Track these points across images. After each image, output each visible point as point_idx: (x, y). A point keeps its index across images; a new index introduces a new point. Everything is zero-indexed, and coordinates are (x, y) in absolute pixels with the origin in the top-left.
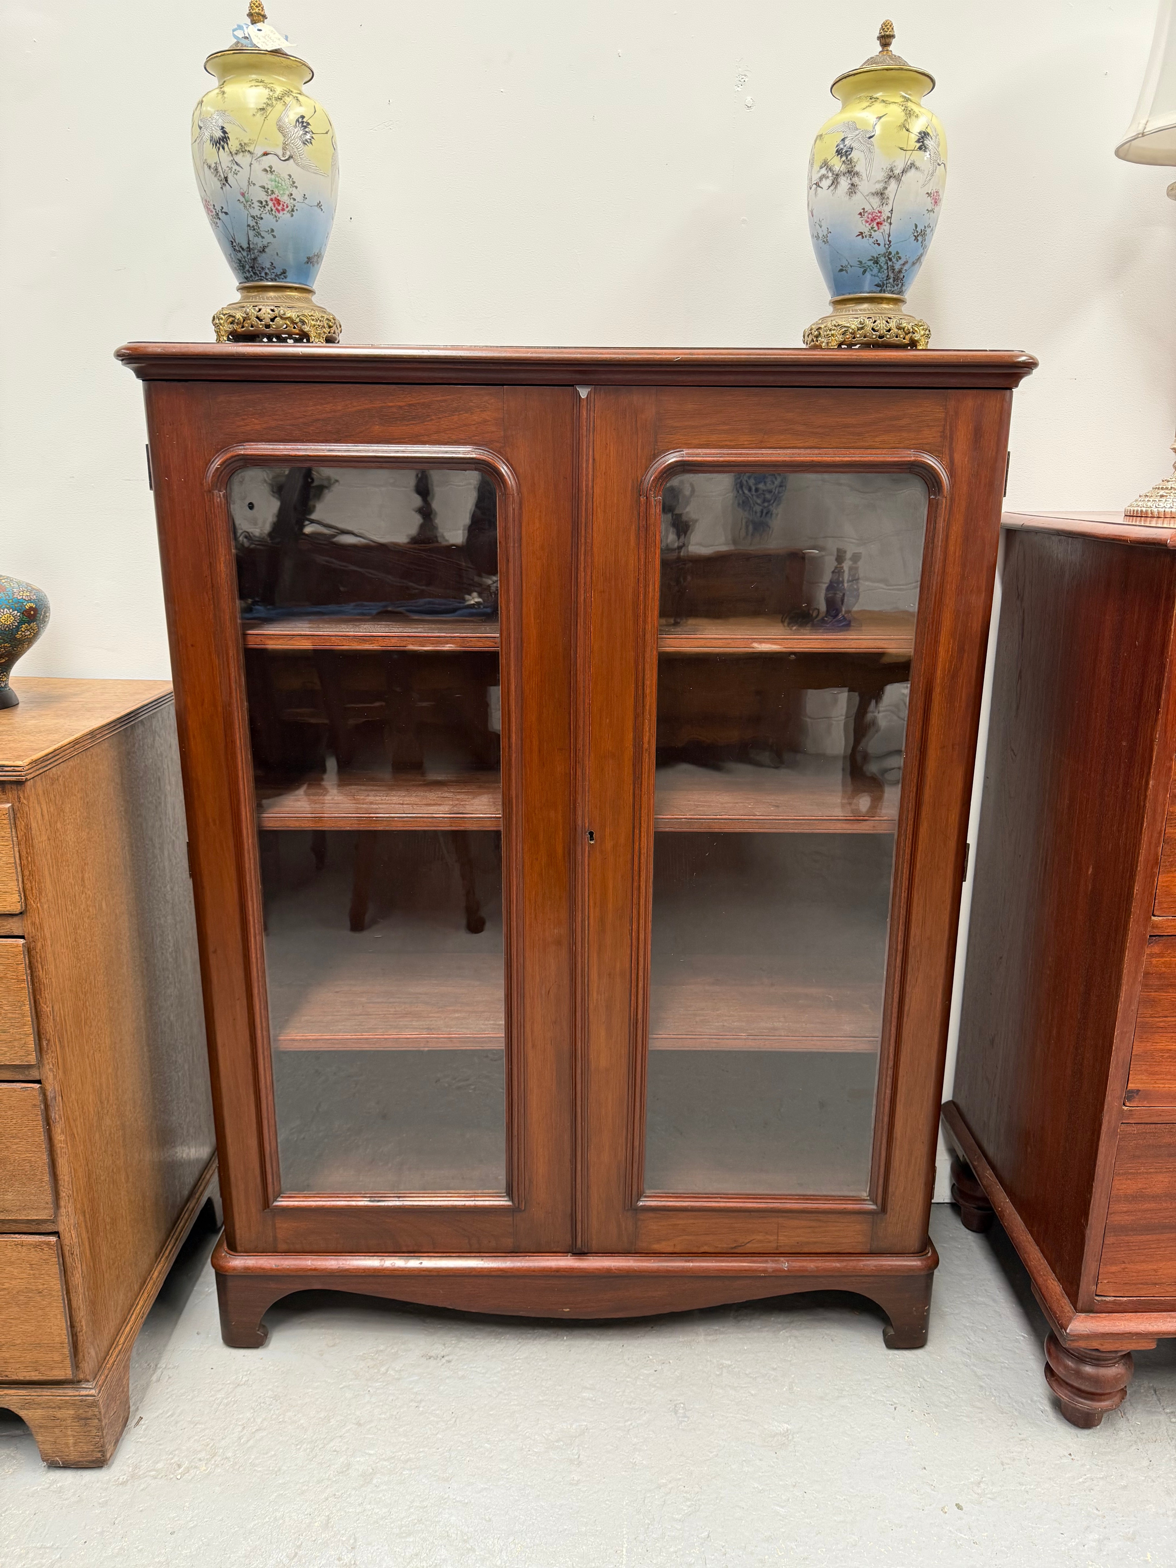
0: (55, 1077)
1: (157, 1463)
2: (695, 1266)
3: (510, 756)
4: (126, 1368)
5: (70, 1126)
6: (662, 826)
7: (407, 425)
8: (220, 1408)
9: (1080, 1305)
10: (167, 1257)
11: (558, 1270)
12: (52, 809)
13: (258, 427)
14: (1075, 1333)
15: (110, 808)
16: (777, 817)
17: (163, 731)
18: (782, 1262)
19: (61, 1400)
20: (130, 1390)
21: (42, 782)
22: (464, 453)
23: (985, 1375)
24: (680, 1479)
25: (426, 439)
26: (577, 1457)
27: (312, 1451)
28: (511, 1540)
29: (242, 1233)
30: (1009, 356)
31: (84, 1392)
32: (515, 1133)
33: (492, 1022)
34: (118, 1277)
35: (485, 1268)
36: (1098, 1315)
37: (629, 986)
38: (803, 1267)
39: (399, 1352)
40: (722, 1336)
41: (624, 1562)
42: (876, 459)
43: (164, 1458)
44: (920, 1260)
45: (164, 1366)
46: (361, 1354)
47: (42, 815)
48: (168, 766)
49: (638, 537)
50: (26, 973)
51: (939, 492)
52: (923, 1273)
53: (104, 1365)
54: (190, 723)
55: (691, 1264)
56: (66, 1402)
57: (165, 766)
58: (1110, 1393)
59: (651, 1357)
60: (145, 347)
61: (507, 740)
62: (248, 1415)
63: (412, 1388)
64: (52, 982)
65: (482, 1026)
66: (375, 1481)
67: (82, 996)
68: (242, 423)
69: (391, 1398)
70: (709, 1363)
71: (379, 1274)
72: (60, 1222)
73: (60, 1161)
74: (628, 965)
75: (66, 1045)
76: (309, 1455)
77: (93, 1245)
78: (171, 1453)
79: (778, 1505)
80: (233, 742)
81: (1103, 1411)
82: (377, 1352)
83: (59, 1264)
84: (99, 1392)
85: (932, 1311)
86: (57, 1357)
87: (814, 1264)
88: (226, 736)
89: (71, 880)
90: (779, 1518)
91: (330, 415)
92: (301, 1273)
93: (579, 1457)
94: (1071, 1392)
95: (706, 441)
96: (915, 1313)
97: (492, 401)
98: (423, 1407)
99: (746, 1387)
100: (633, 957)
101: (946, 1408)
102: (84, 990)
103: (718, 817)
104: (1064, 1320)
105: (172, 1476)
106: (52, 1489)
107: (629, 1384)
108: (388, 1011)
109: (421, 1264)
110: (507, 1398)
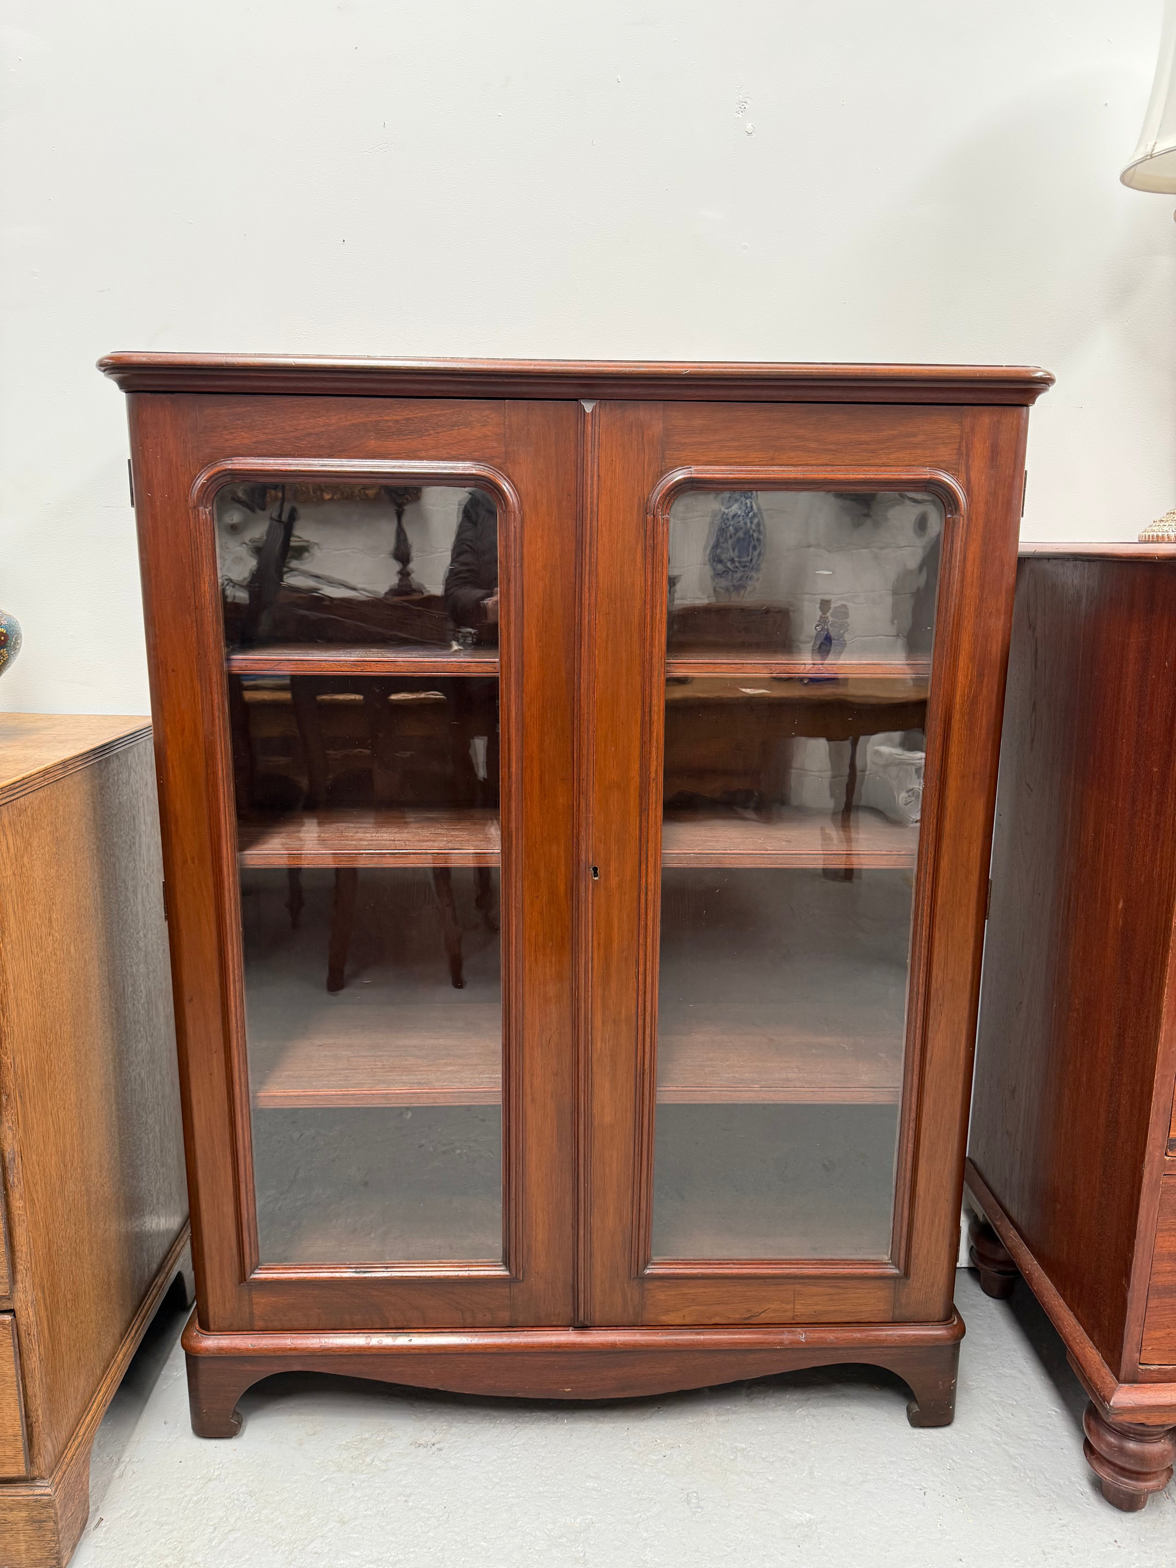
0: (14, 1136)
2: (705, 1339)
3: (510, 787)
4: (86, 1462)
5: (30, 1192)
6: (668, 864)
7: (404, 439)
8: (189, 1506)
9: (1122, 1375)
10: (133, 1338)
11: (559, 1346)
12: (18, 842)
13: (247, 441)
14: (1119, 1405)
15: (81, 846)
16: (790, 852)
17: (139, 767)
18: (799, 1333)
19: (13, 1501)
20: (90, 1487)
21: (8, 812)
22: (464, 468)
23: (1017, 1454)
25: (423, 454)
26: (582, 1555)
27: (290, 1554)
29: (215, 1309)
30: (1026, 371)
31: (38, 1491)
32: (513, 1196)
33: (488, 1076)
34: (79, 1360)
35: (480, 1345)
36: (1143, 1385)
37: (635, 1034)
38: (821, 1338)
39: (385, 1440)
40: (734, 1416)
42: (891, 477)
44: (947, 1329)
45: (128, 1460)
46: (344, 1442)
47: (8, 848)
48: (143, 804)
49: (645, 556)
51: (956, 510)
52: (949, 1343)
53: (62, 1459)
54: (169, 753)
55: (702, 1337)
56: (19, 1503)
57: (141, 805)
58: (1155, 1472)
59: (659, 1441)
60: (130, 357)
61: (507, 769)
62: (220, 1514)
63: (400, 1480)
64: (13, 1030)
65: (477, 1080)
67: (46, 1048)
68: (230, 437)
69: (378, 1491)
70: (721, 1447)
71: (365, 1353)
72: (16, 1298)
73: (17, 1231)
74: (634, 1011)
75: (28, 1101)
77: (53, 1324)
80: (215, 773)
81: (1149, 1492)
82: (361, 1440)
83: (14, 1346)
84: (56, 1491)
85: (958, 1385)
86: (10, 1451)
87: (833, 1334)
88: (207, 766)
89: (37, 920)
91: (323, 429)
92: (279, 1353)
93: (585, 1555)
94: (1113, 1471)
95: (715, 458)
96: (941, 1387)
97: (493, 415)
98: (413, 1502)
99: (762, 1473)
100: (640, 1002)
101: (979, 1492)
102: (48, 1041)
103: (728, 851)
104: (1106, 1392)
107: (637, 1471)
108: (376, 1065)
109: (411, 1341)
110: (504, 1489)
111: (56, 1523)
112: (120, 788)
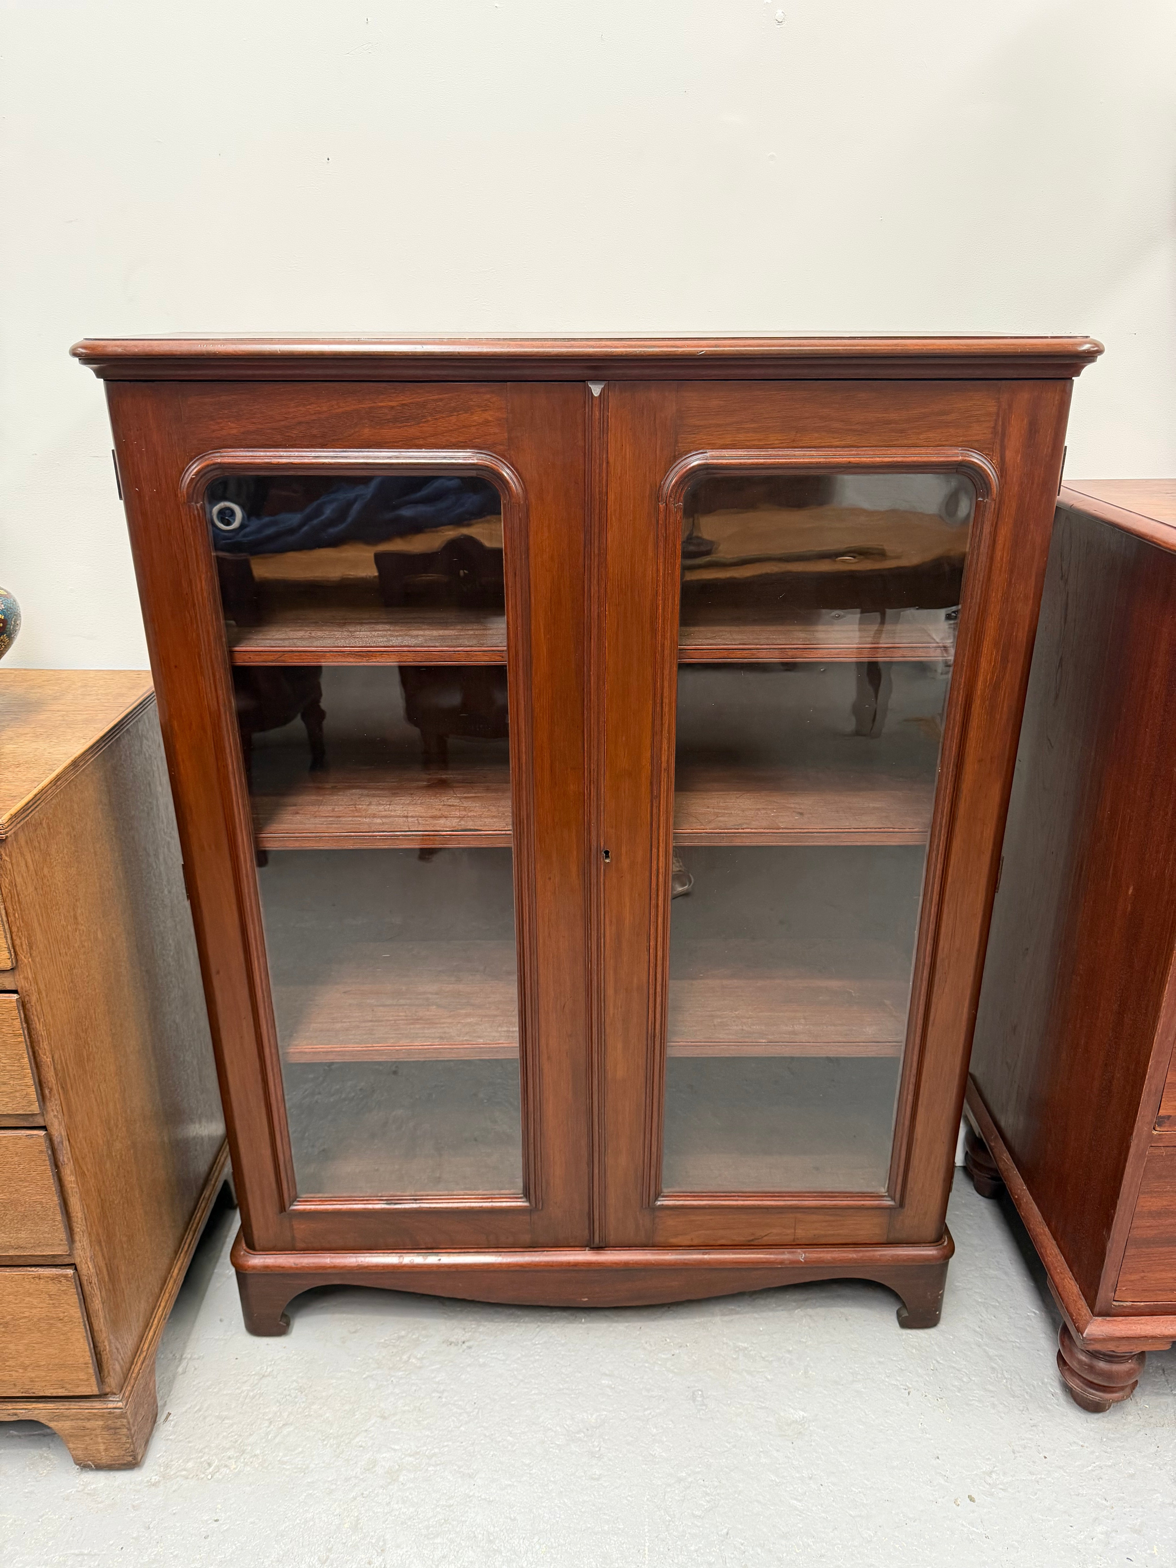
0: (60, 1124)
1: (188, 1462)
2: (712, 1259)
3: (520, 776)
4: (152, 1372)
5: (79, 1166)
6: (681, 841)
7: (401, 427)
8: (246, 1401)
9: (1097, 1309)
10: (186, 1251)
11: (576, 1264)
12: (37, 857)
13: (234, 431)
14: (1092, 1336)
15: (99, 833)
16: (802, 829)
18: (799, 1253)
19: (89, 1413)
20: (157, 1383)
21: (24, 833)
22: (465, 458)
23: (997, 1356)
24: (698, 1473)
25: (422, 442)
26: (597, 1449)
27: (338, 1447)
28: (536, 1540)
29: (259, 1233)
30: (1072, 344)
31: (111, 1405)
32: (532, 1140)
33: (505, 1029)
34: (138, 1287)
35: (503, 1263)
36: (1115, 1318)
37: (647, 1001)
38: (820, 1258)
39: (420, 1338)
40: (738, 1316)
41: (647, 1562)
42: (920, 458)
43: (194, 1456)
44: (937, 1248)
45: (189, 1356)
46: (383, 1341)
47: (27, 867)
49: (656, 546)
50: (23, 1028)
51: (987, 494)
52: (938, 1262)
53: (130, 1375)
54: (177, 746)
55: (708, 1257)
56: (95, 1414)
57: (155, 769)
58: (1121, 1386)
59: (668, 1340)
60: (104, 346)
61: (517, 760)
62: (275, 1409)
64: (50, 1032)
65: (495, 1035)
66: (401, 1479)
67: (82, 1035)
68: (216, 427)
69: (414, 1388)
70: (725, 1346)
71: (400, 1269)
72: (76, 1255)
73: (71, 1200)
74: (645, 981)
75: (70, 1090)
76: (336, 1451)
77: (111, 1269)
78: (201, 1451)
79: (796, 1499)
80: (226, 766)
81: (1113, 1400)
82: (400, 1338)
83: (78, 1294)
84: (127, 1403)
86: (82, 1376)
87: (830, 1254)
88: (217, 760)
89: (63, 922)
90: (797, 1512)
91: (314, 417)
92: (320, 1271)
93: (600, 1450)
94: (1083, 1383)
95: (732, 441)
96: (929, 1297)
97: (494, 399)
98: (446, 1398)
99: (762, 1372)
100: (651, 973)
101: (959, 1392)
102: (84, 1028)
103: (740, 830)
104: (1080, 1324)
105: (203, 1476)
106: (86, 1491)
107: (647, 1370)
108: (398, 1016)
109: (440, 1260)
110: (528, 1386)
111: (129, 1429)
112: (133, 762)
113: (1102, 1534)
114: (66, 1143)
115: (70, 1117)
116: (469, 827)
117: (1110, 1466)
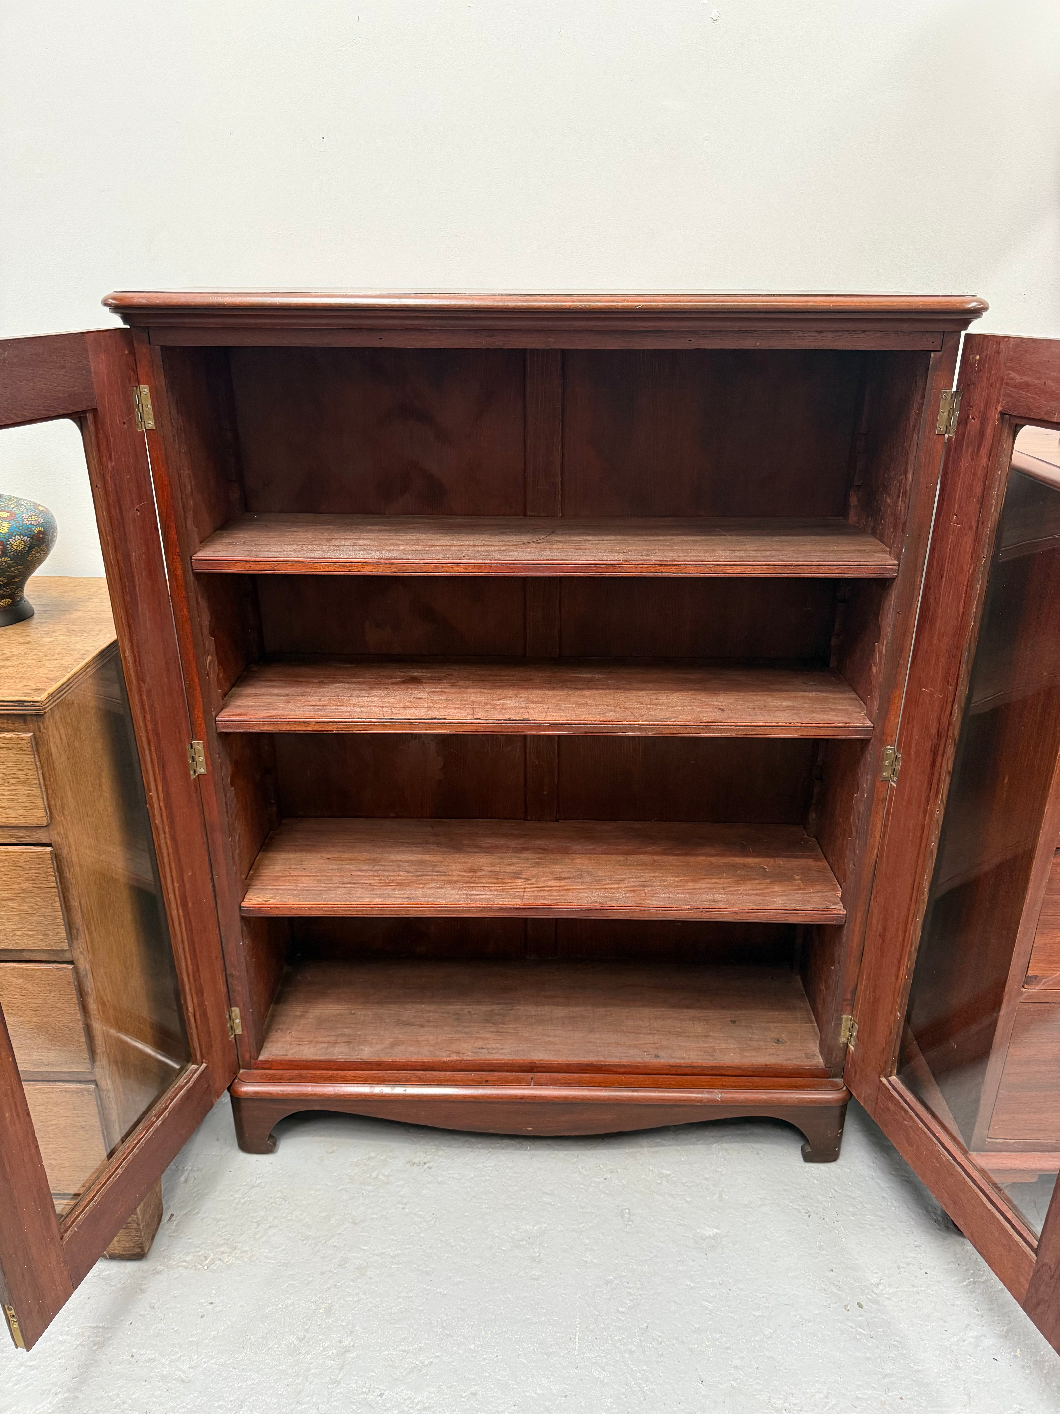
0: (85, 959)
1: (188, 1255)
2: (641, 1096)
5: (100, 995)
6: (618, 731)
8: (238, 1206)
9: (973, 1145)
11: (523, 1097)
12: (69, 732)
16: (722, 723)
18: (716, 1093)
20: (162, 1189)
23: (887, 1187)
24: (624, 1276)
26: (538, 1255)
27: (316, 1246)
28: (482, 1327)
30: (961, 303)
33: (465, 892)
35: (460, 1095)
36: (989, 1153)
38: (734, 1097)
39: (388, 1159)
40: (662, 1148)
43: (193, 1250)
44: (837, 1094)
45: (190, 1168)
46: (355, 1160)
47: (61, 739)
50: (55, 876)
52: (838, 1104)
55: (637, 1094)
59: (601, 1166)
60: (132, 299)
62: (262, 1213)
63: (399, 1192)
64: (78, 880)
66: (369, 1274)
69: (382, 1200)
70: (651, 1173)
71: (370, 1099)
72: (96, 1072)
73: (94, 1024)
75: (94, 930)
76: (313, 1250)
77: (126, 1087)
78: (198, 1247)
79: (707, 1301)
82: (370, 1158)
83: (98, 1106)
87: (743, 1095)
90: (708, 1312)
92: (303, 1098)
93: (539, 1255)
96: (830, 1135)
98: (409, 1209)
99: (682, 1195)
101: (853, 1216)
102: (106, 879)
103: (668, 723)
105: (200, 1267)
106: (101, 1276)
107: (583, 1190)
108: (374, 879)
109: (405, 1090)
110: (479, 1201)
111: (138, 1224)
113: (973, 1338)
114: (90, 976)
115: (93, 953)
116: (434, 717)
117: (983, 1282)
